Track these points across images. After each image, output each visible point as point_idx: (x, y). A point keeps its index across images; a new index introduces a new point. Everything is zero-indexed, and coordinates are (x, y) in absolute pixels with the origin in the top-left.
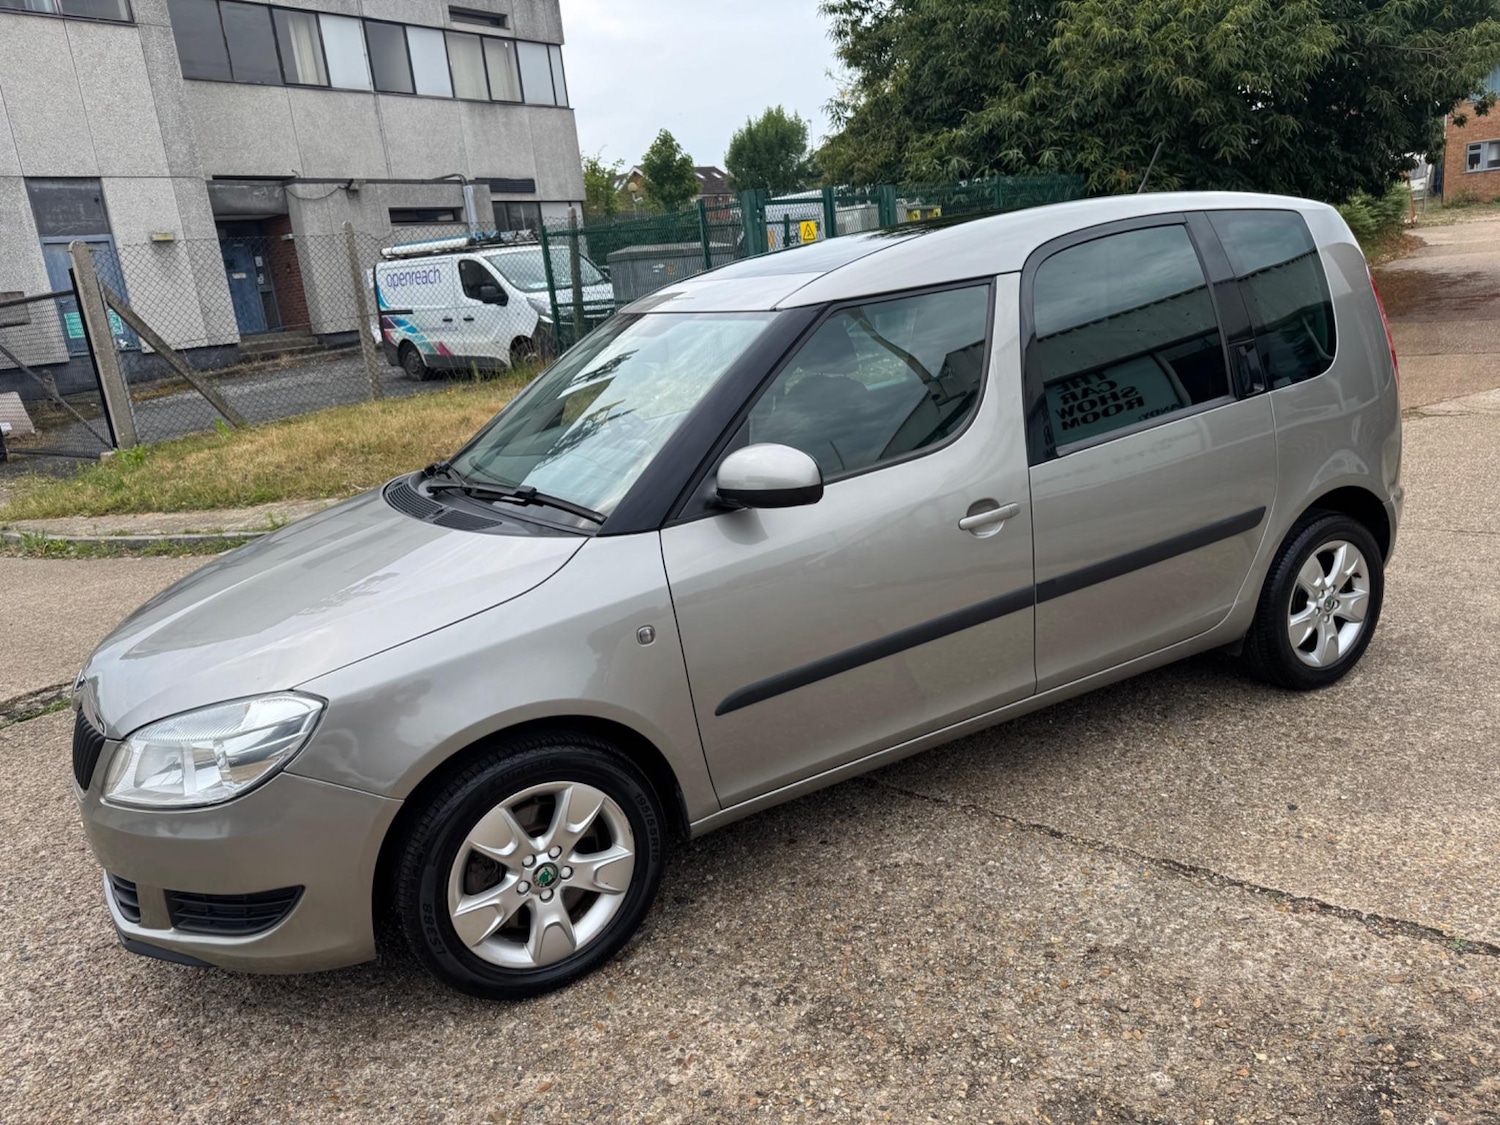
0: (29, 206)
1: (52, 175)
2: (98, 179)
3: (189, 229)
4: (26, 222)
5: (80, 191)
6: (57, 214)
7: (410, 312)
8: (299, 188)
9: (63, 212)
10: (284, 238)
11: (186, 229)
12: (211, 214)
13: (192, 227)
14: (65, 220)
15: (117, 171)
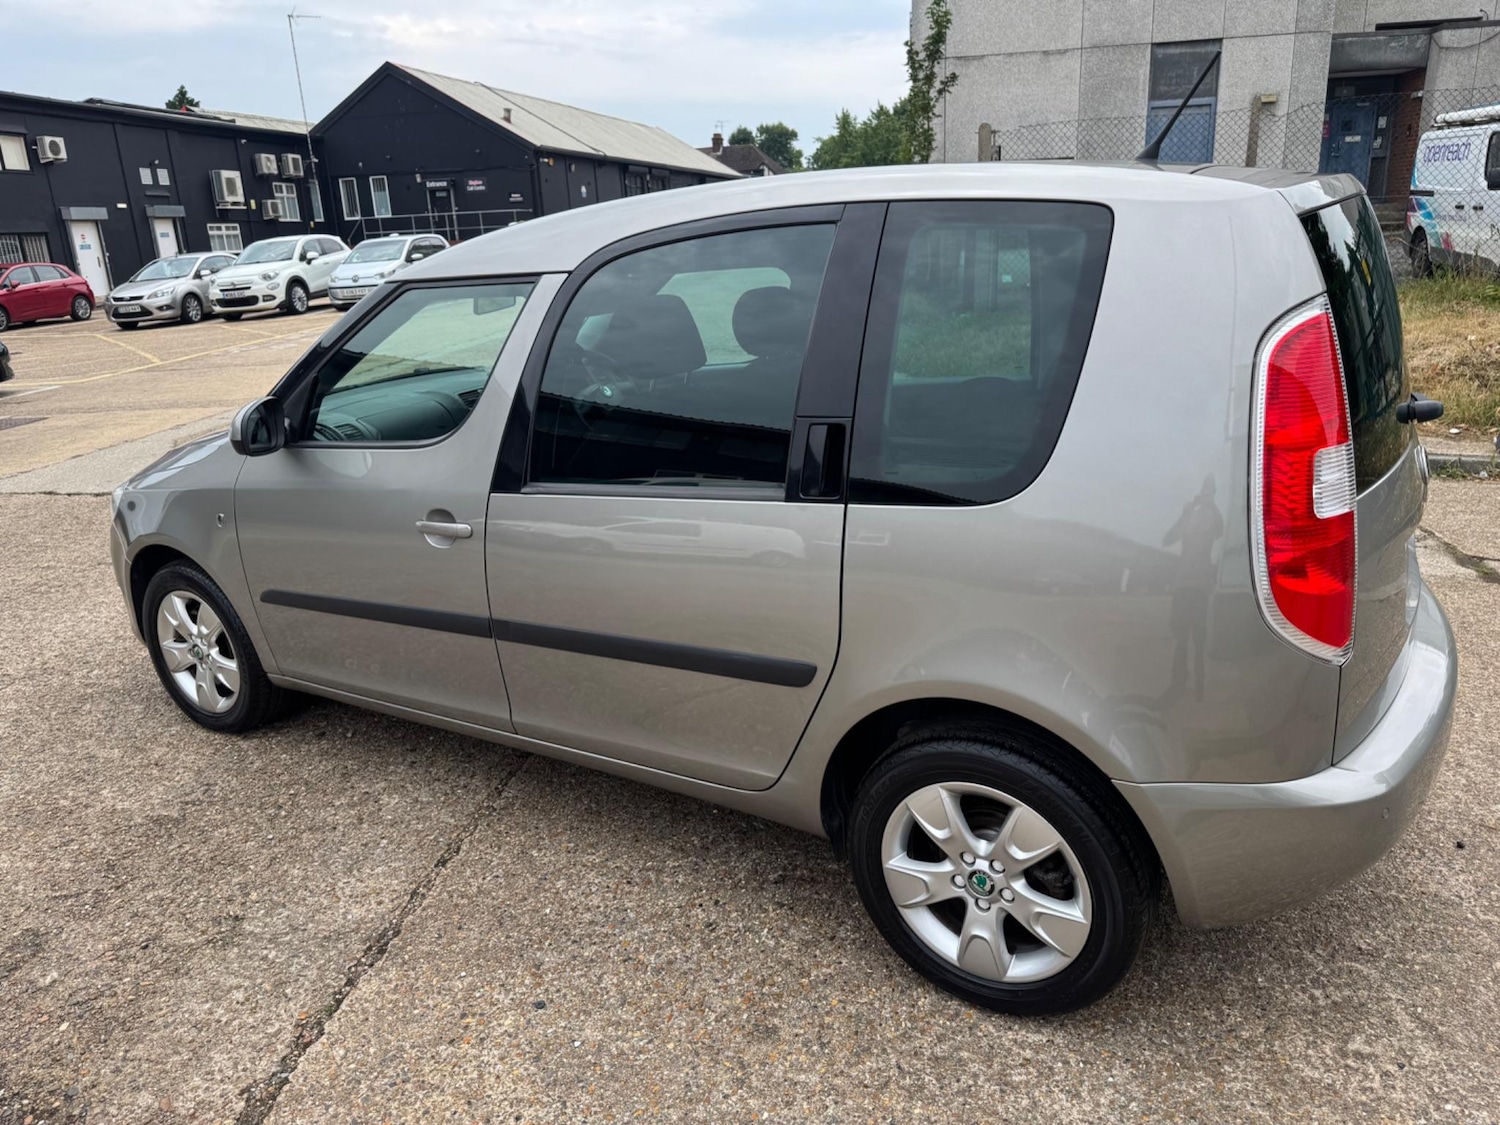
0: (1148, 72)
1: (1177, 39)
2: (1220, 41)
3: (1297, 90)
4: (1140, 88)
5: (1200, 53)
6: (1171, 78)
7: (1430, 194)
8: (1446, 36)
9: (1178, 76)
10: (1414, 95)
11: (1294, 89)
12: (1327, 72)
13: (1301, 87)
14: (1177, 84)
15: (1240, 31)
